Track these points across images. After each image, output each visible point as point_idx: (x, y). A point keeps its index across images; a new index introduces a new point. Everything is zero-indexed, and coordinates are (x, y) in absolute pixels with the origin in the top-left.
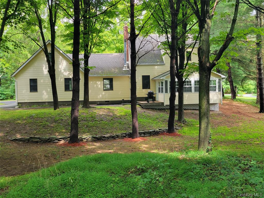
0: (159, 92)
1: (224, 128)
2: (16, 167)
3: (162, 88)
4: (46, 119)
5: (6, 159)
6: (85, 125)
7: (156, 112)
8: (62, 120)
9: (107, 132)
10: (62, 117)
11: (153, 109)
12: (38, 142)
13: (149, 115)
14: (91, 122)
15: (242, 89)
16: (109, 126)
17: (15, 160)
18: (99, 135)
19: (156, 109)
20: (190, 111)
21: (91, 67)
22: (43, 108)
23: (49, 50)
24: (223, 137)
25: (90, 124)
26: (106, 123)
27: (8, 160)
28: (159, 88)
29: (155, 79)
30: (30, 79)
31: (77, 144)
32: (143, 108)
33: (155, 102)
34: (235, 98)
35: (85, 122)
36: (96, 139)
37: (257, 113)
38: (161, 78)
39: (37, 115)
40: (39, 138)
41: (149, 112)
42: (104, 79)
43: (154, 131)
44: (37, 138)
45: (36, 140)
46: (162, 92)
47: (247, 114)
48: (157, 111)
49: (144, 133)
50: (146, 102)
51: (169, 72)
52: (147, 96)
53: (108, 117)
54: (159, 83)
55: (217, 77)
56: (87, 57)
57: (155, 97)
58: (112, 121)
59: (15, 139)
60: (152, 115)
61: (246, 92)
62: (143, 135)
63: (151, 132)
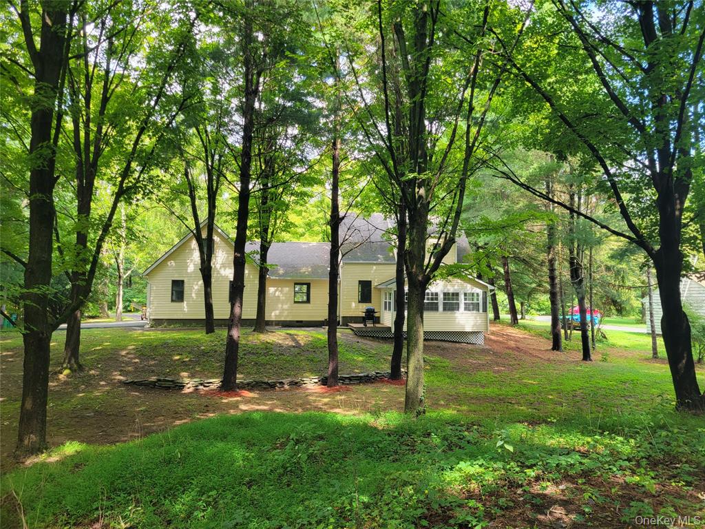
0: (386, 309)
1: (487, 375)
2: (123, 428)
3: (390, 303)
4: (189, 350)
5: (110, 415)
6: (252, 361)
7: (376, 343)
8: (216, 351)
9: (288, 375)
10: (216, 347)
11: (373, 337)
12: (169, 387)
13: (364, 347)
14: (263, 357)
15: (537, 307)
16: (293, 364)
17: (124, 418)
18: (273, 379)
19: (378, 338)
20: (434, 343)
21: (272, 265)
22: (191, 329)
23: (204, 235)
24: (481, 390)
25: (262, 359)
26: (289, 358)
27: (113, 417)
28: (386, 302)
29: (379, 287)
30: (173, 281)
31: (234, 393)
32: (356, 334)
33: (377, 325)
34: (517, 323)
35: (253, 356)
36: (267, 386)
37: (547, 350)
38: (389, 286)
39: (176, 341)
40: (172, 381)
41: (365, 342)
42: (296, 284)
43: (367, 376)
44: (169, 381)
45: (167, 384)
46: (390, 309)
47: (531, 352)
48: (379, 342)
49: (350, 379)
50: (362, 325)
51: (395, 280)
52: (364, 315)
53: (292, 349)
54: (386, 294)
55: (480, 288)
56: (264, 249)
57: (379, 317)
58: (299, 356)
59: (132, 382)
60: (369, 347)
61: (544, 312)
62: (347, 381)
63: (361, 377)
